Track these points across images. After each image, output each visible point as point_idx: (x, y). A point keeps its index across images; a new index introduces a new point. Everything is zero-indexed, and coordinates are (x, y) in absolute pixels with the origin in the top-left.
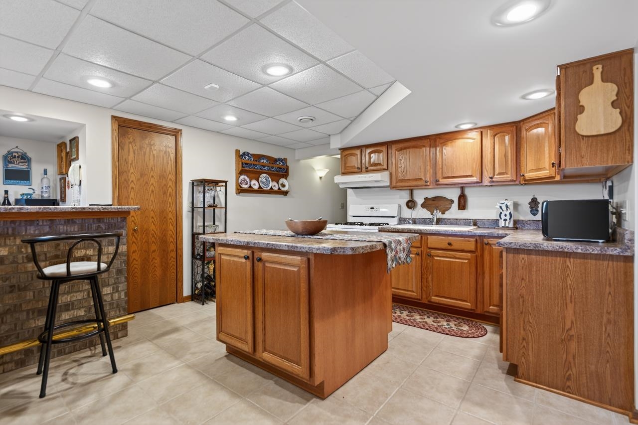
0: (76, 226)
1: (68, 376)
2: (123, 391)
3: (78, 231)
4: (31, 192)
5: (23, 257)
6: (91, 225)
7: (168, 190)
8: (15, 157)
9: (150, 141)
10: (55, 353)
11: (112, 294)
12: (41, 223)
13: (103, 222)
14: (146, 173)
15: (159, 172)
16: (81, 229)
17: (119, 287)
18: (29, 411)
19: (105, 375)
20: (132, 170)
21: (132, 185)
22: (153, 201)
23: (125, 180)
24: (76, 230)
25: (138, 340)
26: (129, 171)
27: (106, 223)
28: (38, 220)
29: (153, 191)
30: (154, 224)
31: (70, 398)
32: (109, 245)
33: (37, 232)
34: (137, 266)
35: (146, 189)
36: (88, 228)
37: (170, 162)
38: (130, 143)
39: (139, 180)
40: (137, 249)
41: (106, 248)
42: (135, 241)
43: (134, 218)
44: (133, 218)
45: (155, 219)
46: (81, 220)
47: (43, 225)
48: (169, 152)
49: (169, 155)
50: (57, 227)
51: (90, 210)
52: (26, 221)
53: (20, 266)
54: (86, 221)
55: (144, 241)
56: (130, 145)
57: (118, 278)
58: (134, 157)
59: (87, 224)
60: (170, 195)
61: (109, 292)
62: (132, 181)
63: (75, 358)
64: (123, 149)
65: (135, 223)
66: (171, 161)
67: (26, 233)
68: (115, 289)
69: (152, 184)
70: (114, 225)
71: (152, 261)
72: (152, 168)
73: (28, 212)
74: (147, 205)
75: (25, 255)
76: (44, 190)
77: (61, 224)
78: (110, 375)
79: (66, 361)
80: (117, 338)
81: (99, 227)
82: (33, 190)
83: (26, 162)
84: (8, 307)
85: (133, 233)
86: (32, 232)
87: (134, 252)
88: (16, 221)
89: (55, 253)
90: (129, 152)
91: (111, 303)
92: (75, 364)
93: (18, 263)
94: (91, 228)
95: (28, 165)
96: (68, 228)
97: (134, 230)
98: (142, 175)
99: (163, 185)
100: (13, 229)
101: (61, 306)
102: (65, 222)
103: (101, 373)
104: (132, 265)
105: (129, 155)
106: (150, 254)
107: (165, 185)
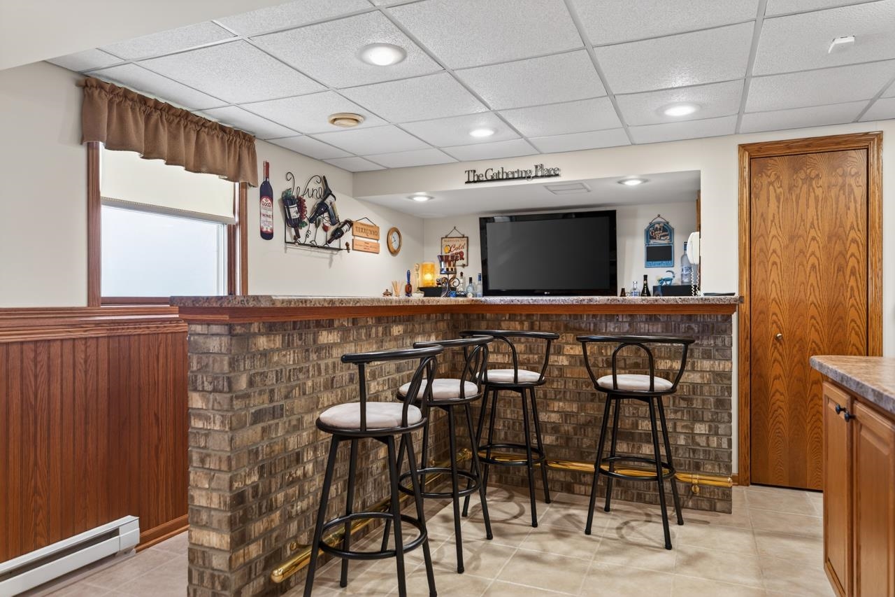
0: (660, 326)
1: (625, 527)
2: (652, 573)
3: (663, 332)
4: (670, 275)
5: (603, 360)
6: (679, 325)
7: (847, 263)
8: (656, 229)
9: (808, 171)
10: (633, 496)
11: (708, 436)
12: (620, 320)
13: (696, 321)
14: (800, 232)
15: (827, 229)
16: (666, 329)
17: (718, 428)
18: (569, 540)
19: (657, 545)
20: (773, 232)
21: (774, 258)
22: (815, 284)
23: (761, 250)
24: (660, 330)
25: (740, 525)
26: (768, 235)
27: (700, 322)
28: (618, 315)
29: (813, 267)
30: (816, 330)
31: (605, 548)
32: (703, 358)
33: (616, 330)
34: (782, 404)
35: (801, 264)
36: (675, 329)
37: (852, 205)
38: (771, 183)
39: (787, 247)
40: (782, 373)
41: (699, 362)
42: (780, 358)
43: (777, 316)
44: (774, 317)
45: (819, 320)
46: (666, 317)
47: (622, 322)
48: (850, 186)
49: (852, 191)
50: (637, 324)
51: (664, 303)
52: (606, 315)
53: (600, 371)
54: (673, 318)
55: (796, 359)
56: (771, 187)
57: (717, 413)
58: (778, 207)
59: (673, 323)
60: (853, 273)
61: (703, 432)
62: (774, 251)
63: (650, 511)
64: (757, 196)
65: (778, 327)
66: (855, 201)
67: (606, 330)
68: (713, 430)
69: (813, 253)
70: (711, 326)
71: (812, 400)
72: (812, 223)
73: (596, 305)
74: (802, 293)
75: (605, 358)
76: (684, 272)
77: (642, 322)
78: (661, 548)
79: (639, 511)
80: (715, 510)
81: (690, 328)
82: (673, 273)
83: (668, 235)
84: (589, 418)
85: (775, 344)
86: (612, 330)
87: (776, 378)
88: (597, 315)
89: (635, 361)
90: (768, 200)
91: (706, 451)
92: (645, 518)
93: (598, 366)
94: (679, 328)
95: (671, 238)
96: (650, 327)
97: (777, 338)
98: (792, 238)
99: (835, 254)
100: (595, 325)
101: (641, 433)
102: (646, 319)
103: (655, 542)
104: (773, 401)
105: (768, 206)
106: (809, 386)
107: (840, 253)
